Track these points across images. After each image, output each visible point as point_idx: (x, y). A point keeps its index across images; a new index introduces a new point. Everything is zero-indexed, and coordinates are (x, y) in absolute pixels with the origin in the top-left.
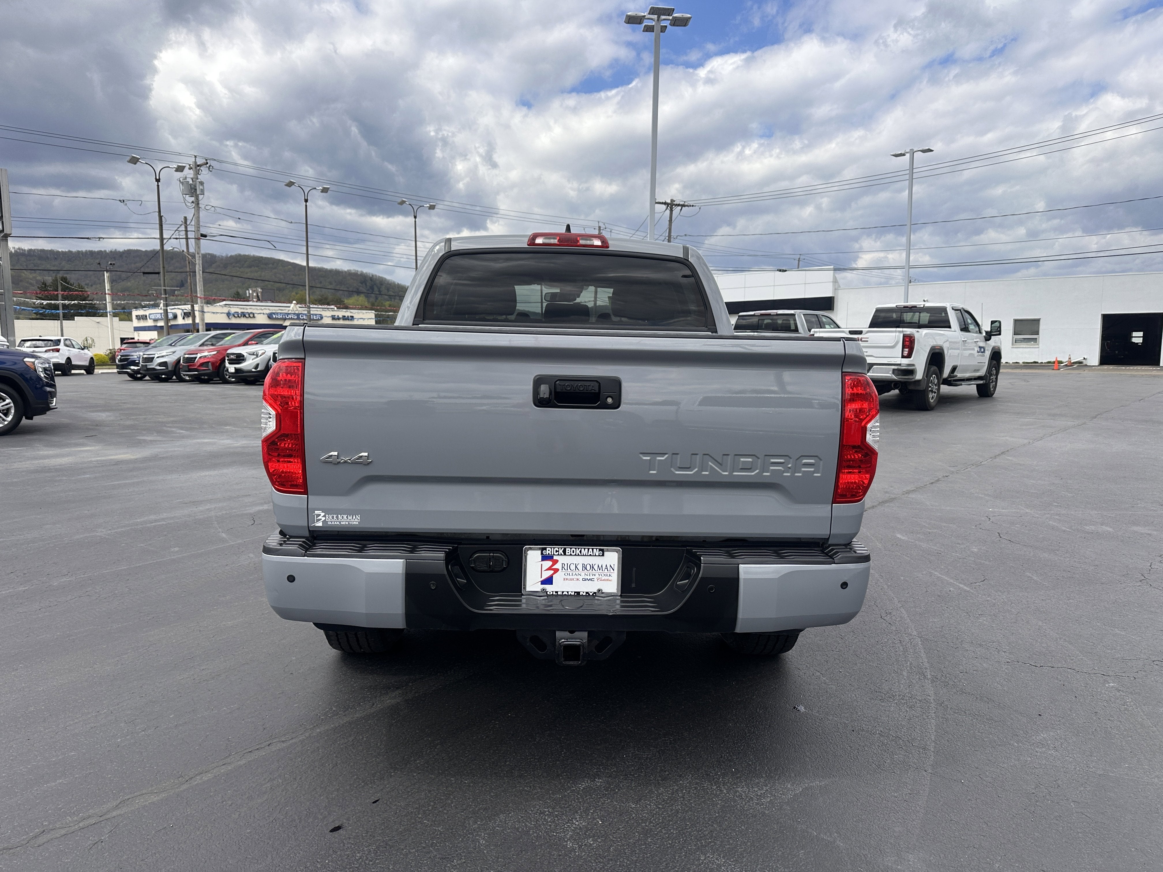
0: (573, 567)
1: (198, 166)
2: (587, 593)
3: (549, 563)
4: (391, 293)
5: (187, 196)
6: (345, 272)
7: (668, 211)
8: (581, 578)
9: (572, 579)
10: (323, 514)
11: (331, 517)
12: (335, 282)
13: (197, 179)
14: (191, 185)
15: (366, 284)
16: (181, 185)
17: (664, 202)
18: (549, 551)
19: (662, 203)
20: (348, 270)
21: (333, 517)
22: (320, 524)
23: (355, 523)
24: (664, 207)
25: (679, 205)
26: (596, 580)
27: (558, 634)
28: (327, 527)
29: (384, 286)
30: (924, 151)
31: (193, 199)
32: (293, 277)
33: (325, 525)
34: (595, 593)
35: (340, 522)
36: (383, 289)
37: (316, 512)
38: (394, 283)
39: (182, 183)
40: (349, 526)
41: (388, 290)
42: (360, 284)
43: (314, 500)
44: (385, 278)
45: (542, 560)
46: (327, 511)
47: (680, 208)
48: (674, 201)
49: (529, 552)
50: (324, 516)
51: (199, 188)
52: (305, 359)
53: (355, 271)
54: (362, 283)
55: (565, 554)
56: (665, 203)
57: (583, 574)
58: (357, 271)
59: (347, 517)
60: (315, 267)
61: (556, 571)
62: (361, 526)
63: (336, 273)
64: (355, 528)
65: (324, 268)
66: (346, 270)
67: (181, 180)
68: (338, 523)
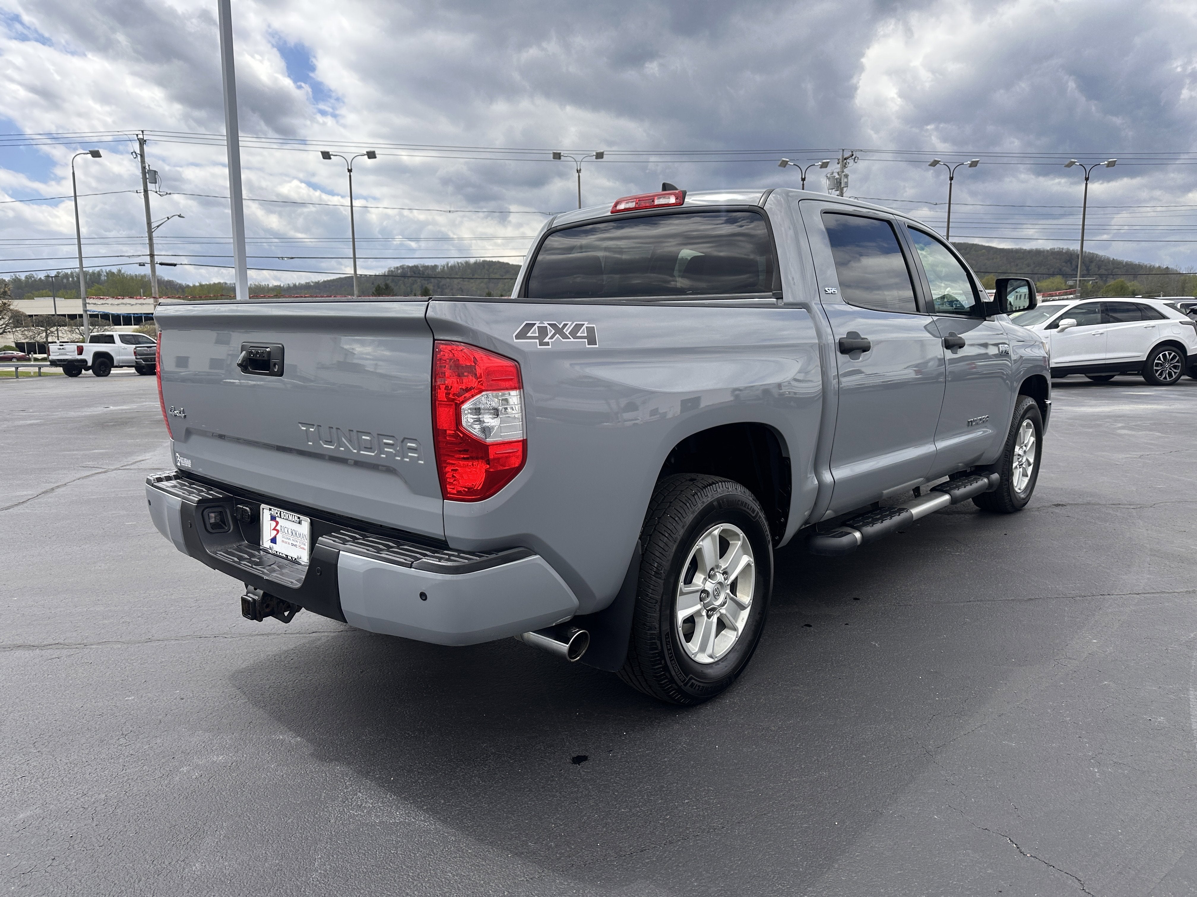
1: (845, 159)
4: (1102, 271)
5: (834, 190)
6: (1048, 251)
12: (1034, 264)
13: (843, 172)
14: (837, 179)
15: (1071, 263)
16: (828, 181)
20: (1050, 249)
29: (1094, 264)
31: (838, 192)
32: (986, 261)
36: (1093, 267)
38: (1108, 259)
39: (829, 178)
41: (1099, 268)
42: (1064, 264)
44: (1097, 255)
51: (843, 180)
53: (1060, 248)
54: (1066, 263)
58: (1063, 249)
60: (1012, 249)
63: (1038, 253)
65: (1023, 249)
66: (1048, 249)
67: (828, 175)
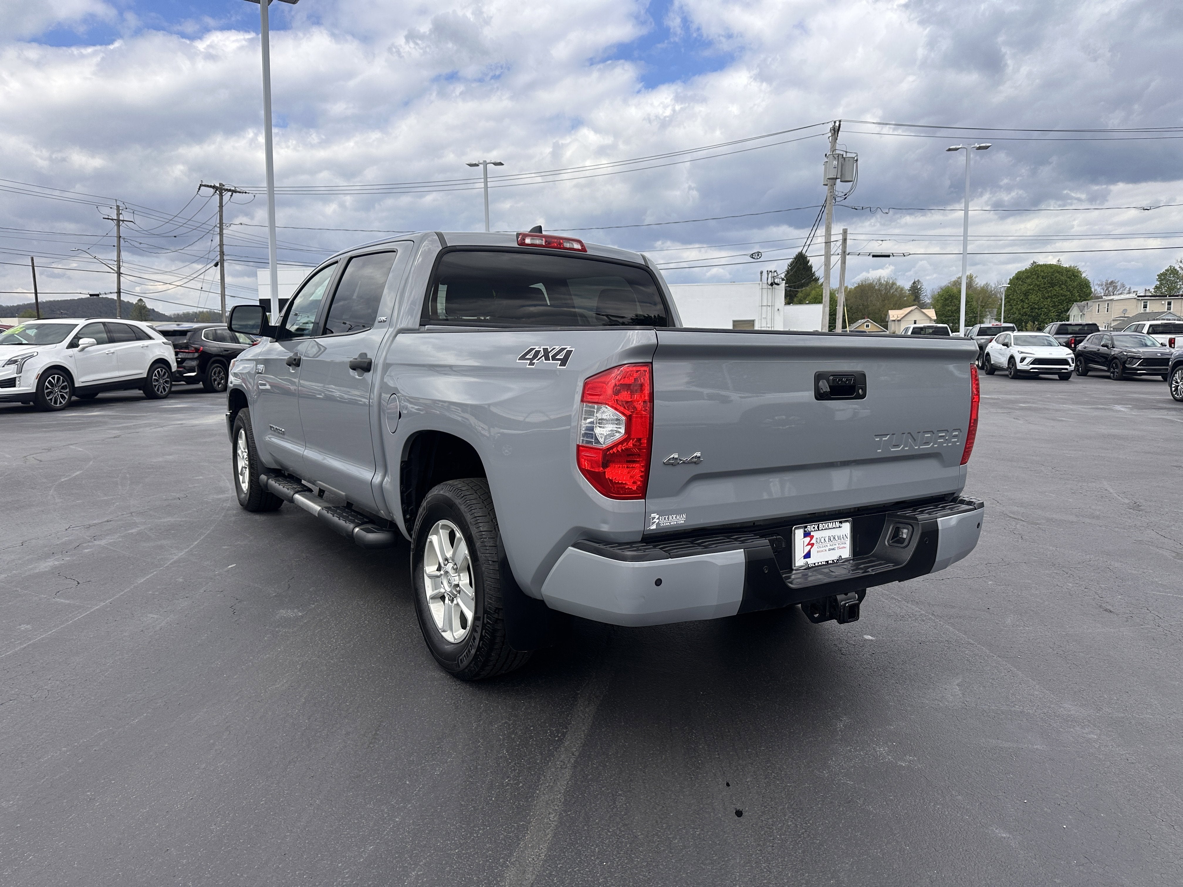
0: (823, 540)
2: (833, 561)
3: (808, 539)
7: (217, 197)
8: (827, 548)
9: (822, 551)
10: (657, 516)
11: (663, 519)
17: (213, 185)
18: (810, 528)
19: (211, 187)
21: (665, 518)
22: (654, 527)
23: (681, 522)
24: (212, 190)
25: (230, 190)
26: (836, 549)
27: (839, 597)
28: (660, 529)
30: (496, 164)
33: (659, 527)
34: (838, 560)
35: (670, 523)
37: (652, 515)
40: (677, 525)
43: (651, 503)
45: (804, 537)
46: (661, 514)
47: (230, 193)
48: (224, 186)
49: (796, 531)
50: (658, 518)
52: (652, 363)
55: (819, 530)
56: (214, 187)
57: (829, 545)
59: (676, 517)
61: (813, 545)
62: (687, 524)
64: (681, 527)
68: (669, 524)
